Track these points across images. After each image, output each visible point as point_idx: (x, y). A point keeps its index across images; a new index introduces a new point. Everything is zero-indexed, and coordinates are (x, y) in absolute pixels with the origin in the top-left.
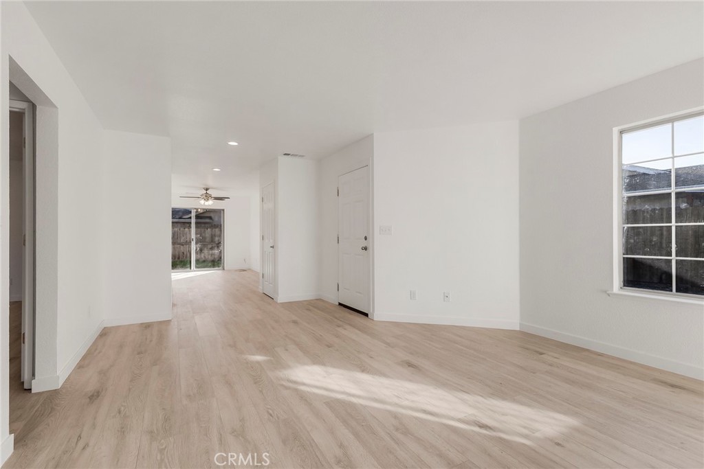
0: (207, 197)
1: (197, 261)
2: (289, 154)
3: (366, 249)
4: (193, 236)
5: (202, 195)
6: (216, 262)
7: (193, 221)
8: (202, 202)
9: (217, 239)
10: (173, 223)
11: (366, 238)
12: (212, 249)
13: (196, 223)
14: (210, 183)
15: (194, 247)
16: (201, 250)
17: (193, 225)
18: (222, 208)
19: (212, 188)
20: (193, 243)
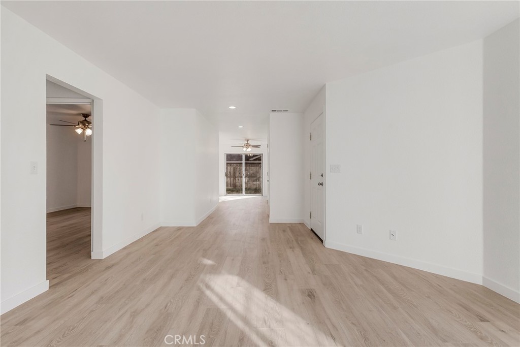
0: (247, 146)
1: (246, 189)
2: (276, 111)
3: (322, 184)
4: (244, 172)
5: (244, 145)
6: (257, 191)
7: (243, 162)
8: (245, 149)
9: (258, 175)
10: (227, 163)
11: (322, 176)
12: (254, 181)
13: (246, 163)
14: (249, 137)
15: (244, 180)
16: (248, 181)
17: (244, 165)
18: (261, 153)
19: (251, 140)
20: (244, 177)
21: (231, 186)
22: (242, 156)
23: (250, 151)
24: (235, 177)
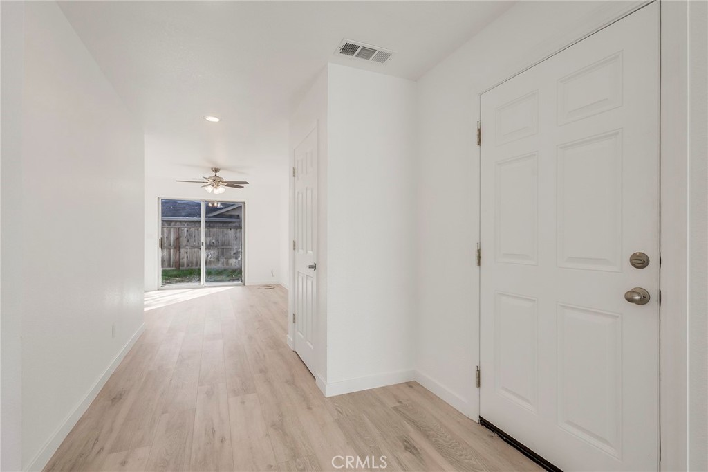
0: (217, 182)
1: (208, 272)
4: (203, 239)
5: (210, 178)
7: (203, 219)
8: (210, 189)
13: (208, 222)
14: (221, 159)
15: (204, 253)
17: (203, 225)
18: (242, 200)
19: (225, 169)
20: (203, 248)
21: (169, 266)
22: (199, 205)
23: (219, 194)
24: (177, 247)
